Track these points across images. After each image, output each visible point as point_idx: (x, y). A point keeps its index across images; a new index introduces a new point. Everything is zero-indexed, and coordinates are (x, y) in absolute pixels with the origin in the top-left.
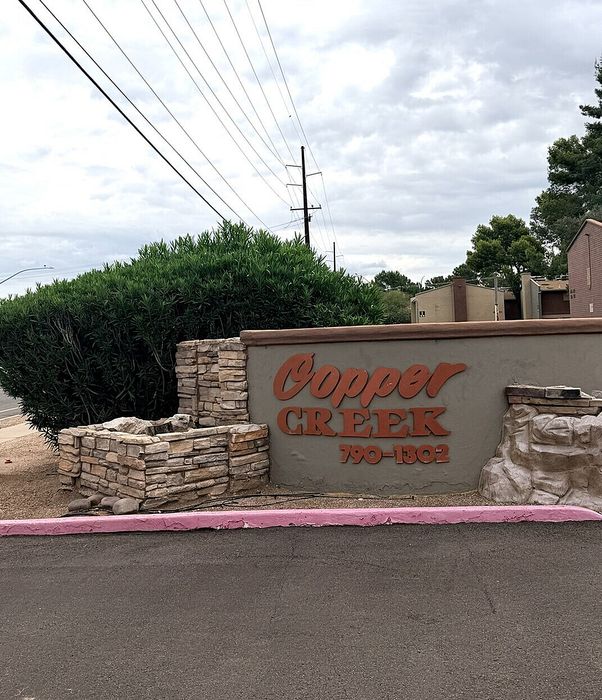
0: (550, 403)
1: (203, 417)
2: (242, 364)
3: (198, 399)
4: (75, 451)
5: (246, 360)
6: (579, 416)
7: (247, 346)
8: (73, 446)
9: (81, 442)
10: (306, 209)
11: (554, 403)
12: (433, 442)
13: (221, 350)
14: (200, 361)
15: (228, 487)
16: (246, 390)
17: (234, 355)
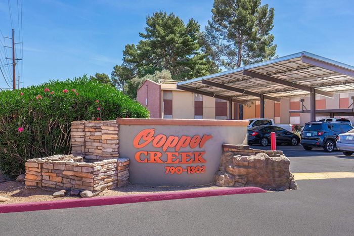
0: (238, 150)
1: (87, 155)
2: (116, 132)
3: (85, 147)
4: (39, 171)
5: (118, 131)
6: (250, 155)
7: (119, 125)
8: (38, 168)
9: (42, 166)
10: (13, 59)
11: (240, 151)
12: (200, 164)
13: (104, 125)
14: (86, 130)
15: (117, 185)
16: (118, 144)
17: (112, 128)
